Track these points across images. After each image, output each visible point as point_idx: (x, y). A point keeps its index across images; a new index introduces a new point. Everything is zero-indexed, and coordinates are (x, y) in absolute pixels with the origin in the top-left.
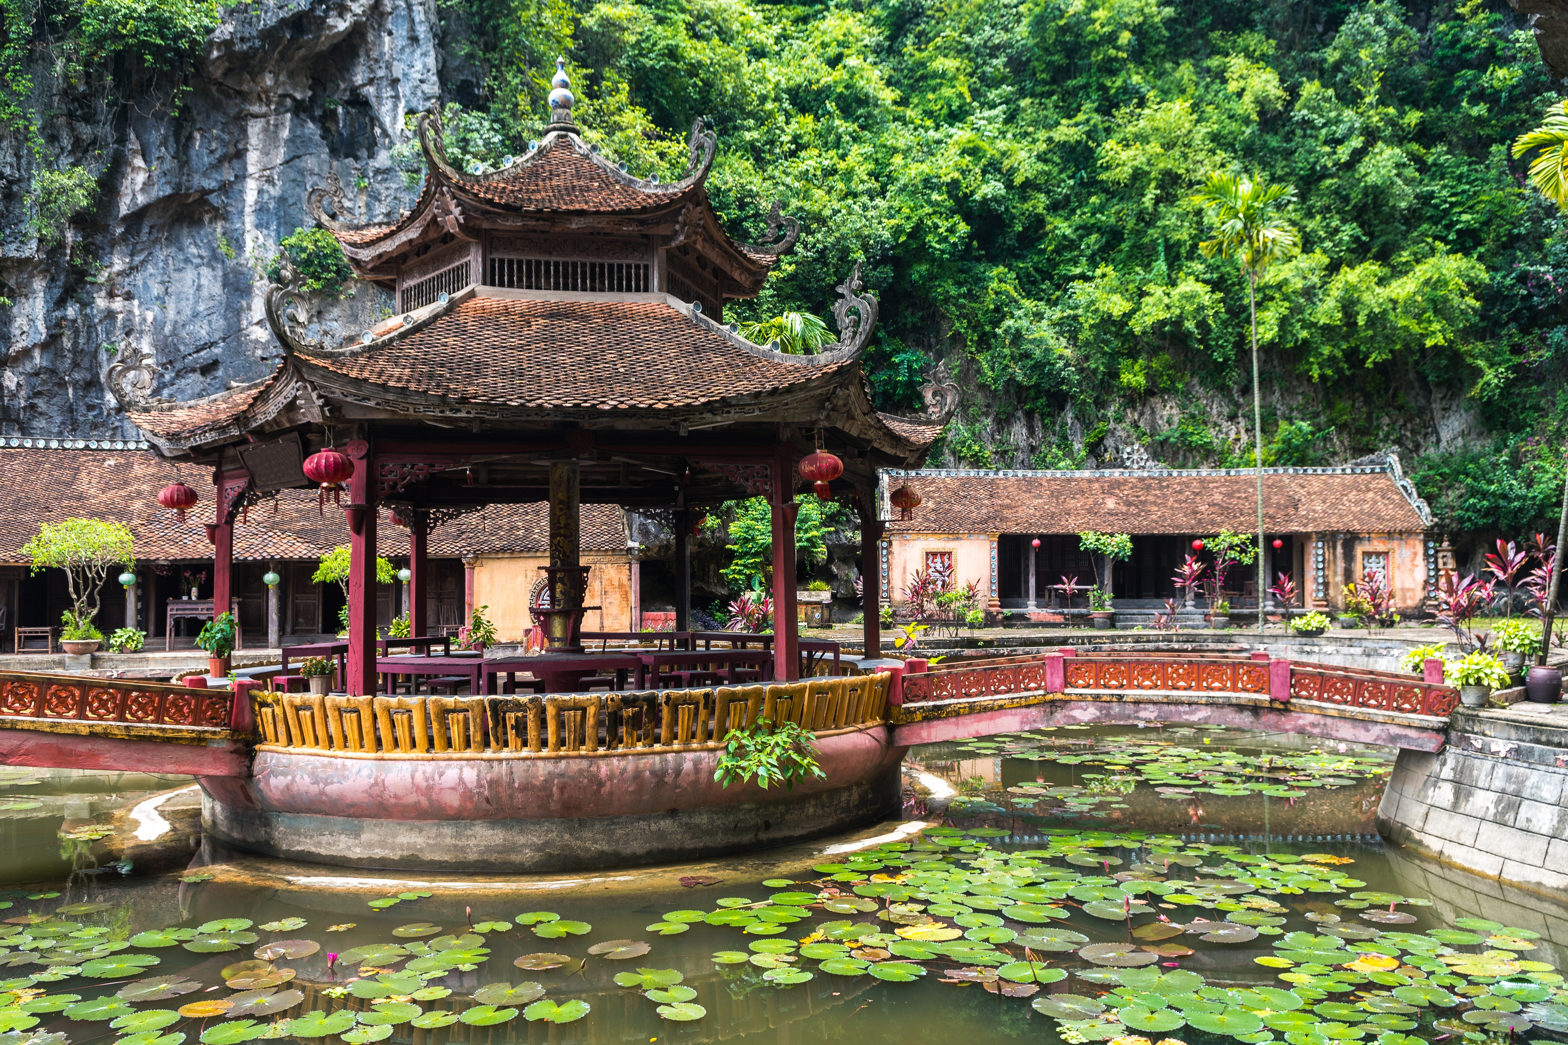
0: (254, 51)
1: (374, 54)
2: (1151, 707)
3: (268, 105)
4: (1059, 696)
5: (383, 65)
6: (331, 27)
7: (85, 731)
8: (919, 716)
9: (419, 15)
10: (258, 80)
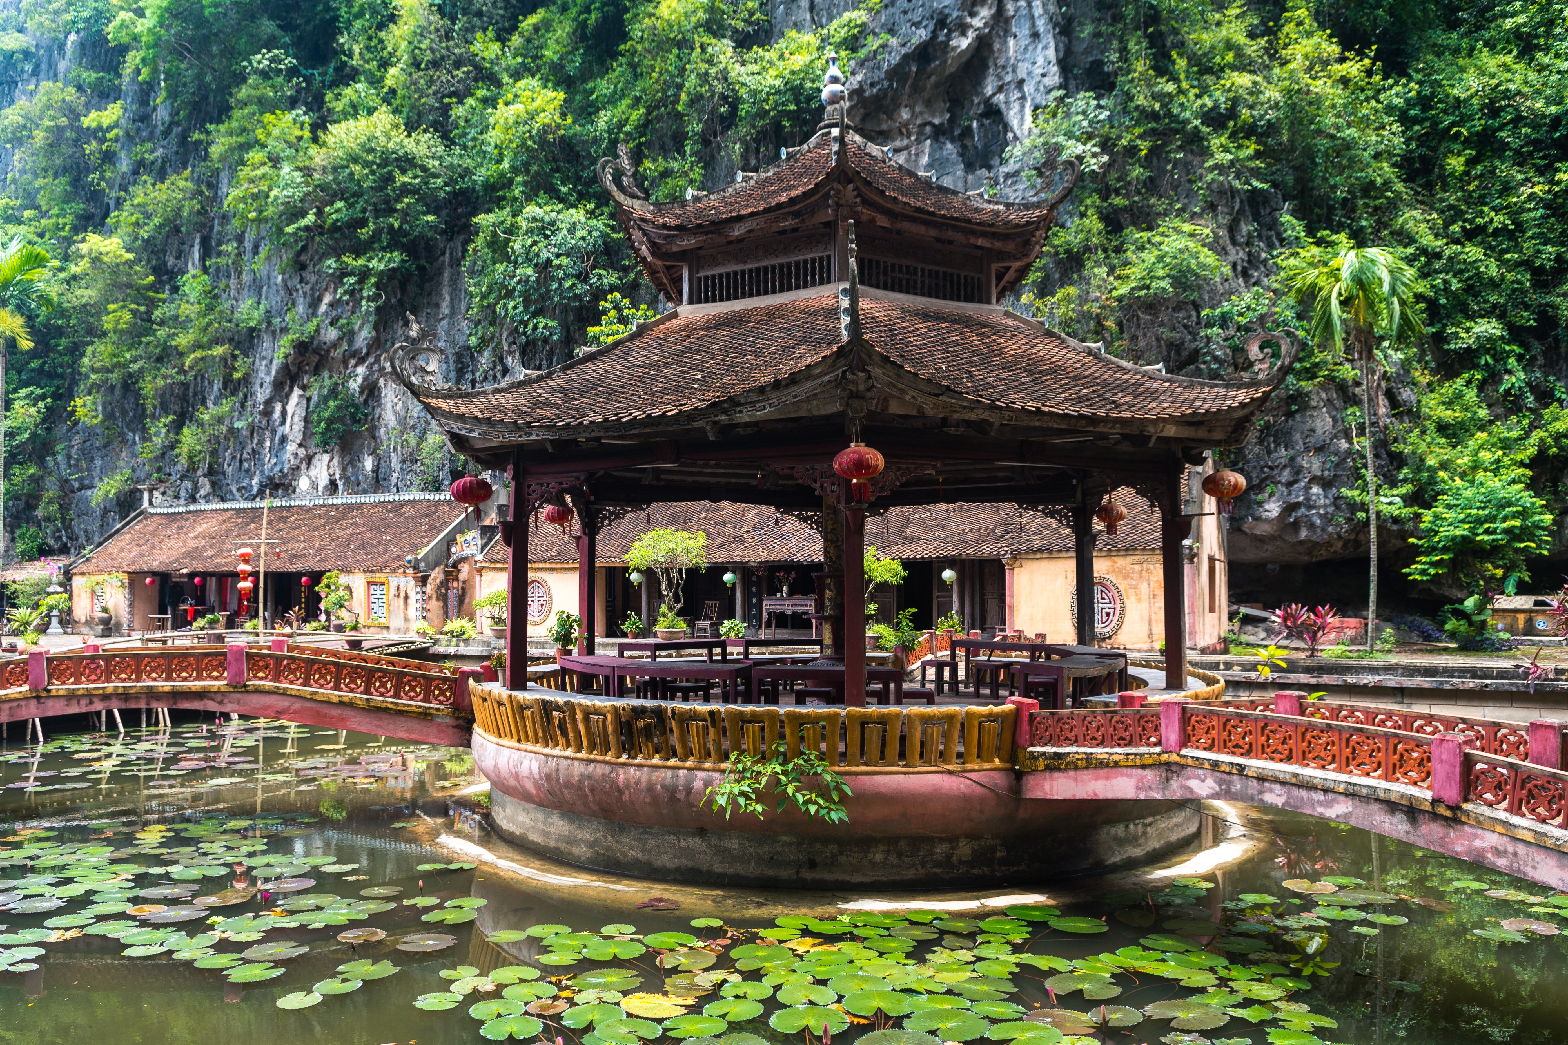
0: (883, 93)
1: (1001, 62)
2: (1277, 788)
3: (909, 137)
4: (1174, 758)
5: (1009, 69)
6: (954, 49)
7: (336, 700)
8: (1041, 764)
9: (1038, 11)
10: (895, 116)
